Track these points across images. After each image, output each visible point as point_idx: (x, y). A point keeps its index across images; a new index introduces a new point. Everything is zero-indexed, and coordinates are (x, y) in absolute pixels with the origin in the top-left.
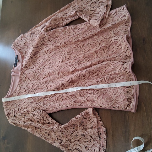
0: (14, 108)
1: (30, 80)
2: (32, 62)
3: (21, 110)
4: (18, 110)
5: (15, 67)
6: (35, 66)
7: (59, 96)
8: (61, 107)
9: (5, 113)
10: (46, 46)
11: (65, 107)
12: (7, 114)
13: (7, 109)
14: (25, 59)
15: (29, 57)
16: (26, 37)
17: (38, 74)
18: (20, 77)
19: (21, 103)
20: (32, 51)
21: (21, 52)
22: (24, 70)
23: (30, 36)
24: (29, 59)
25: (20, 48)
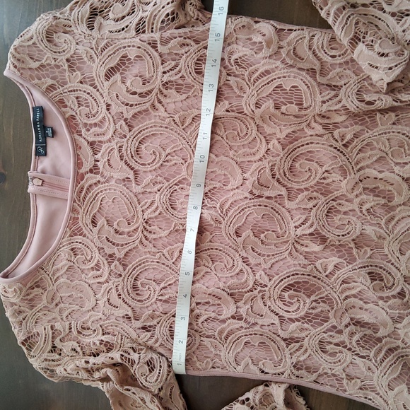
0: (50, 318)
1: (115, 226)
2: (120, 151)
3: (79, 332)
4: (67, 330)
5: (41, 158)
6: (136, 173)
8: (240, 369)
9: (15, 331)
10: (184, 96)
11: (258, 372)
12: (26, 340)
13: (21, 318)
14: (83, 131)
15: (111, 133)
16: (68, 29)
17: (150, 210)
18: (73, 210)
19: (77, 307)
20: (124, 108)
21: (57, 99)
22: (89, 183)
23: (91, 27)
24: (109, 141)
25: (50, 82)
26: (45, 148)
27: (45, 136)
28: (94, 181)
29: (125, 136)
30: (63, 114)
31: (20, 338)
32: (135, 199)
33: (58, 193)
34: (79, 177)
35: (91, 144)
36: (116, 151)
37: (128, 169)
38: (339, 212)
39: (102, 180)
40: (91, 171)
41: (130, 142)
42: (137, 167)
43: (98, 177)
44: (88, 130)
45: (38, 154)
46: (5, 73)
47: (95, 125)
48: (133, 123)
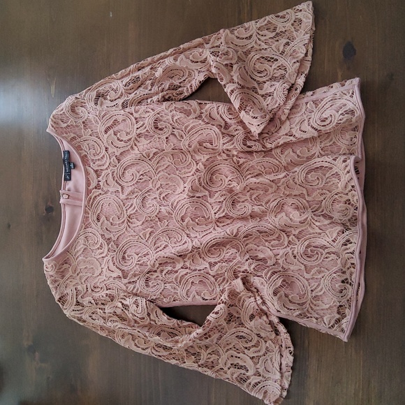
0: (74, 283)
1: (111, 221)
2: (113, 175)
3: (92, 290)
4: (85, 290)
5: (68, 182)
6: (122, 188)
7: (185, 273)
8: (190, 299)
9: (53, 293)
10: (149, 141)
11: (201, 300)
12: (60, 298)
13: (56, 285)
14: (91, 164)
15: (108, 164)
16: (84, 104)
17: (130, 209)
18: (86, 212)
19: (91, 274)
20: (115, 150)
21: (76, 145)
22: (95, 195)
23: (96, 104)
24: (107, 169)
25: (73, 135)
26: (70, 176)
27: (70, 168)
28: (98, 194)
29: (116, 166)
30: (80, 154)
31: (57, 298)
32: (122, 203)
33: (78, 203)
34: (88, 192)
35: (96, 171)
36: (110, 175)
37: (118, 185)
38: (239, 202)
39: (102, 193)
40: (96, 188)
41: (119, 169)
42: (123, 184)
43: (100, 191)
44: (94, 163)
45: (66, 179)
46: (47, 131)
47: (99, 159)
48: (121, 158)
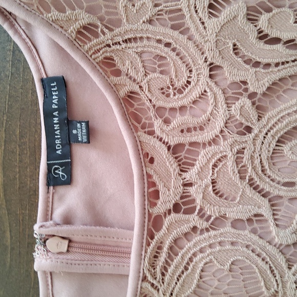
14: (157, 124)
15: (219, 123)
20: (248, 73)
21: (100, 56)
22: (174, 234)
24: (214, 141)
25: (85, 18)
27: (69, 140)
28: (185, 228)
29: (249, 129)
30: (114, 89)
32: (281, 260)
33: (106, 265)
34: (153, 224)
35: (174, 150)
37: (257, 197)
39: (202, 224)
40: (176, 208)
41: (258, 142)
42: (275, 190)
43: (194, 219)
44: (167, 122)
45: (53, 181)
47: (182, 108)
48: (266, 103)
